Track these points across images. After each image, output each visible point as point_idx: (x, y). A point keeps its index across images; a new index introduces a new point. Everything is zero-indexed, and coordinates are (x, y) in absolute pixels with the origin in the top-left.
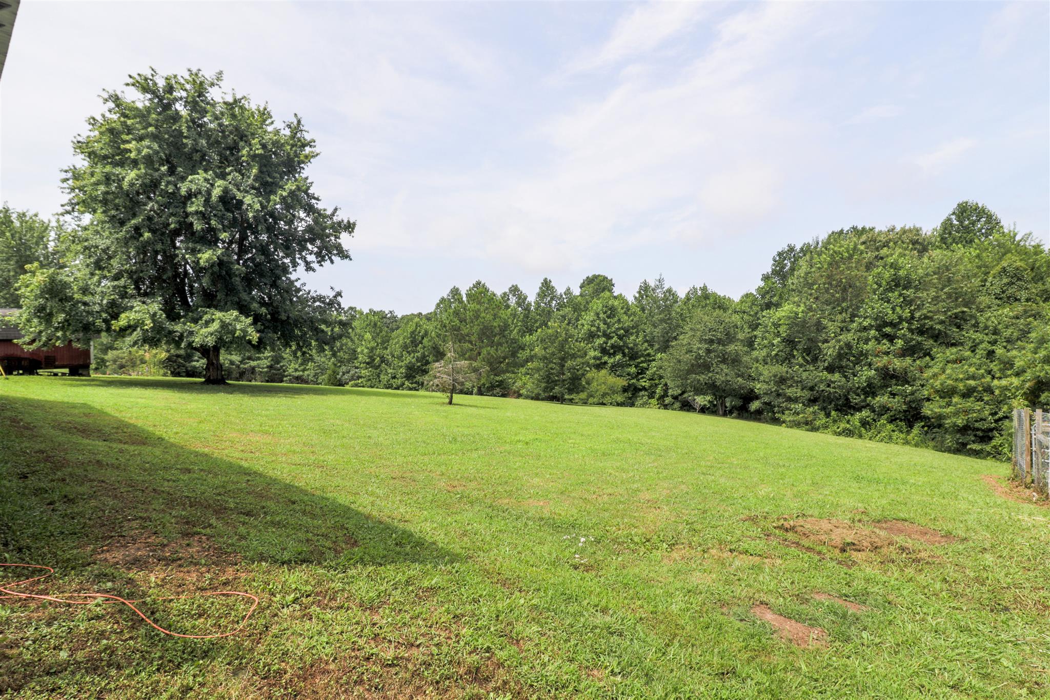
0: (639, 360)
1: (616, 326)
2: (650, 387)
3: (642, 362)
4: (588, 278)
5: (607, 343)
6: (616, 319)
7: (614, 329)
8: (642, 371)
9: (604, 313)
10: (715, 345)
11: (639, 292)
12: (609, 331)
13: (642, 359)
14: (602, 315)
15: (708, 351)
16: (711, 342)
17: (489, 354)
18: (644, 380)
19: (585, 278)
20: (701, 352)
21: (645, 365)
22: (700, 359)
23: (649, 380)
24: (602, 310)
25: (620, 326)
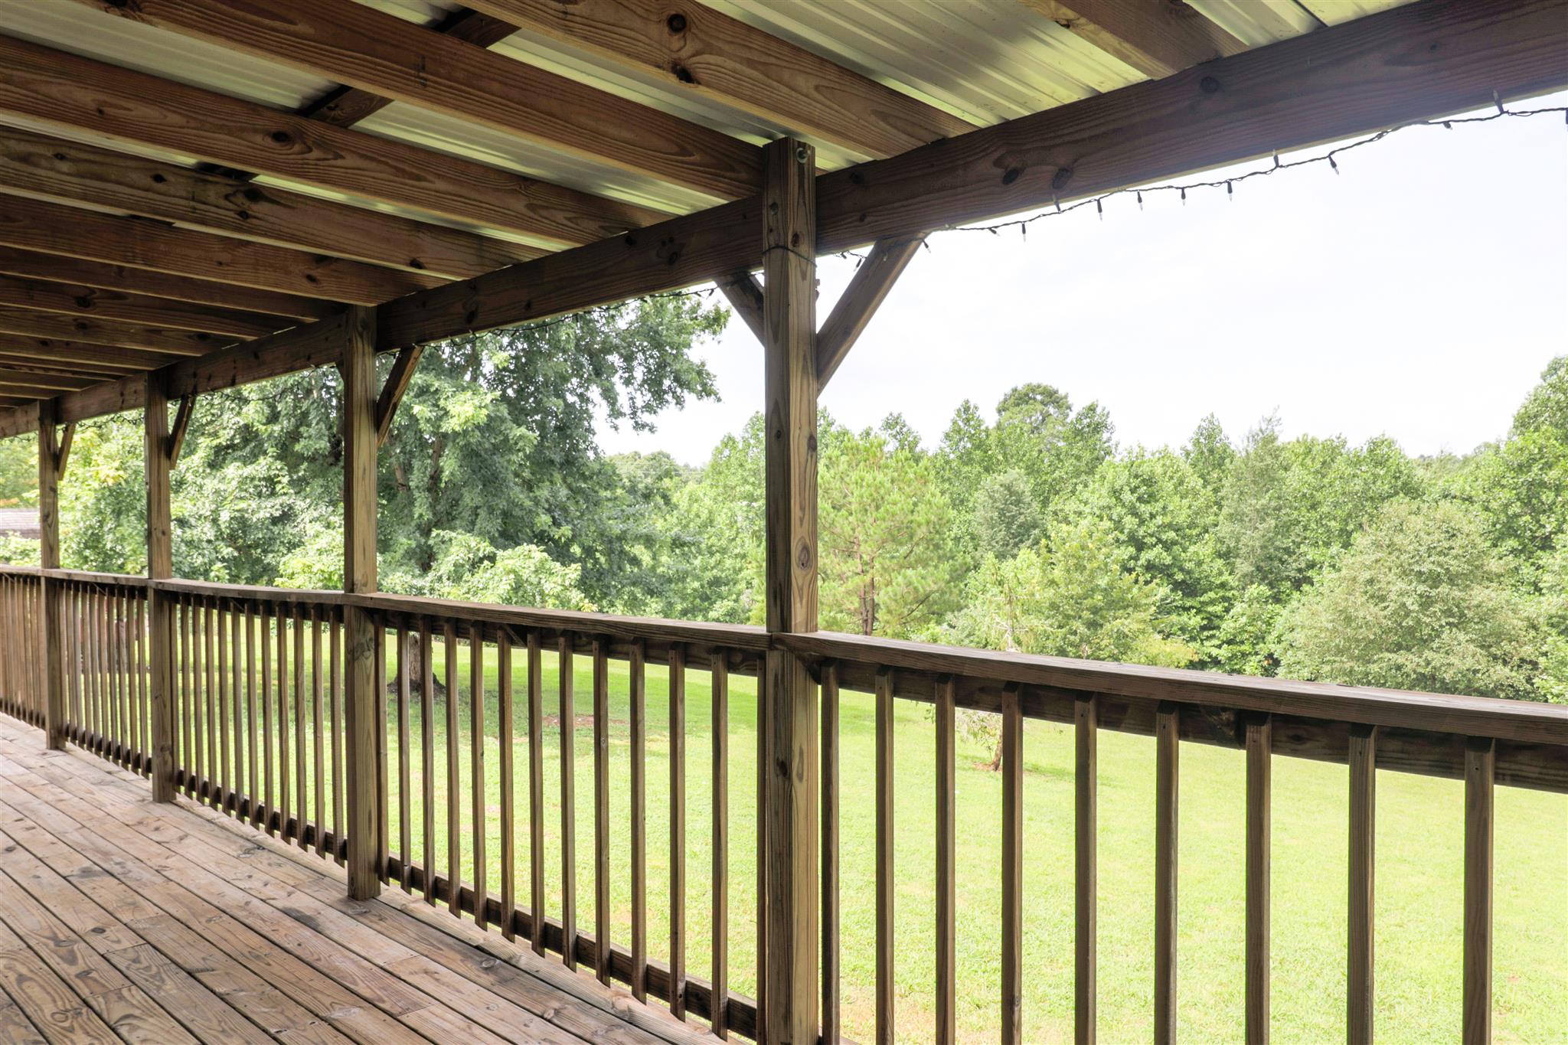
0: (1205, 598)
1: (1159, 520)
2: (1230, 659)
3: (1212, 602)
4: (1015, 390)
5: (1136, 558)
6: (1159, 505)
7: (1153, 529)
8: (1211, 624)
9: (1133, 491)
10: (1444, 589)
11: (1197, 443)
12: (1141, 533)
13: (1212, 595)
14: (1128, 497)
15: (1426, 602)
16: (1435, 580)
17: (909, 584)
18: (1216, 642)
19: (1009, 391)
20: (1409, 602)
21: (1218, 609)
22: (1407, 615)
23: (1230, 642)
24: (1128, 484)
25: (1168, 520)
